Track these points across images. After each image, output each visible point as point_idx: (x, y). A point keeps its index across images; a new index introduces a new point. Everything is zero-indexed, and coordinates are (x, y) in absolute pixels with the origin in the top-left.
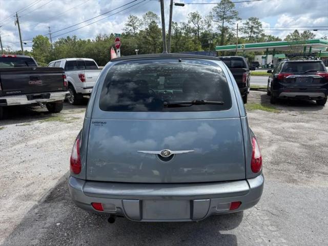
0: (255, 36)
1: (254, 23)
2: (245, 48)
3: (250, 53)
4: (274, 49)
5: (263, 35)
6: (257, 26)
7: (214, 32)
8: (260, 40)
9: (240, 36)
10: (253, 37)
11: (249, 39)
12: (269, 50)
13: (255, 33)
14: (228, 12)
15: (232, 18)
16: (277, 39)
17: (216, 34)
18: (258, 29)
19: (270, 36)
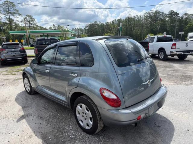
0: (32, 26)
1: (30, 18)
2: (30, 33)
3: (32, 36)
4: (47, 34)
5: (37, 26)
6: (32, 20)
7: (4, 22)
8: (35, 29)
9: (23, 26)
10: (31, 26)
11: (28, 27)
12: (45, 34)
13: (32, 24)
14: (11, 10)
15: (16, 14)
16: (45, 29)
17: (6, 23)
18: (33, 22)
19: (41, 27)
